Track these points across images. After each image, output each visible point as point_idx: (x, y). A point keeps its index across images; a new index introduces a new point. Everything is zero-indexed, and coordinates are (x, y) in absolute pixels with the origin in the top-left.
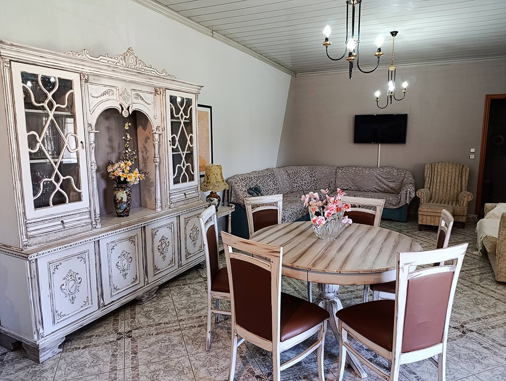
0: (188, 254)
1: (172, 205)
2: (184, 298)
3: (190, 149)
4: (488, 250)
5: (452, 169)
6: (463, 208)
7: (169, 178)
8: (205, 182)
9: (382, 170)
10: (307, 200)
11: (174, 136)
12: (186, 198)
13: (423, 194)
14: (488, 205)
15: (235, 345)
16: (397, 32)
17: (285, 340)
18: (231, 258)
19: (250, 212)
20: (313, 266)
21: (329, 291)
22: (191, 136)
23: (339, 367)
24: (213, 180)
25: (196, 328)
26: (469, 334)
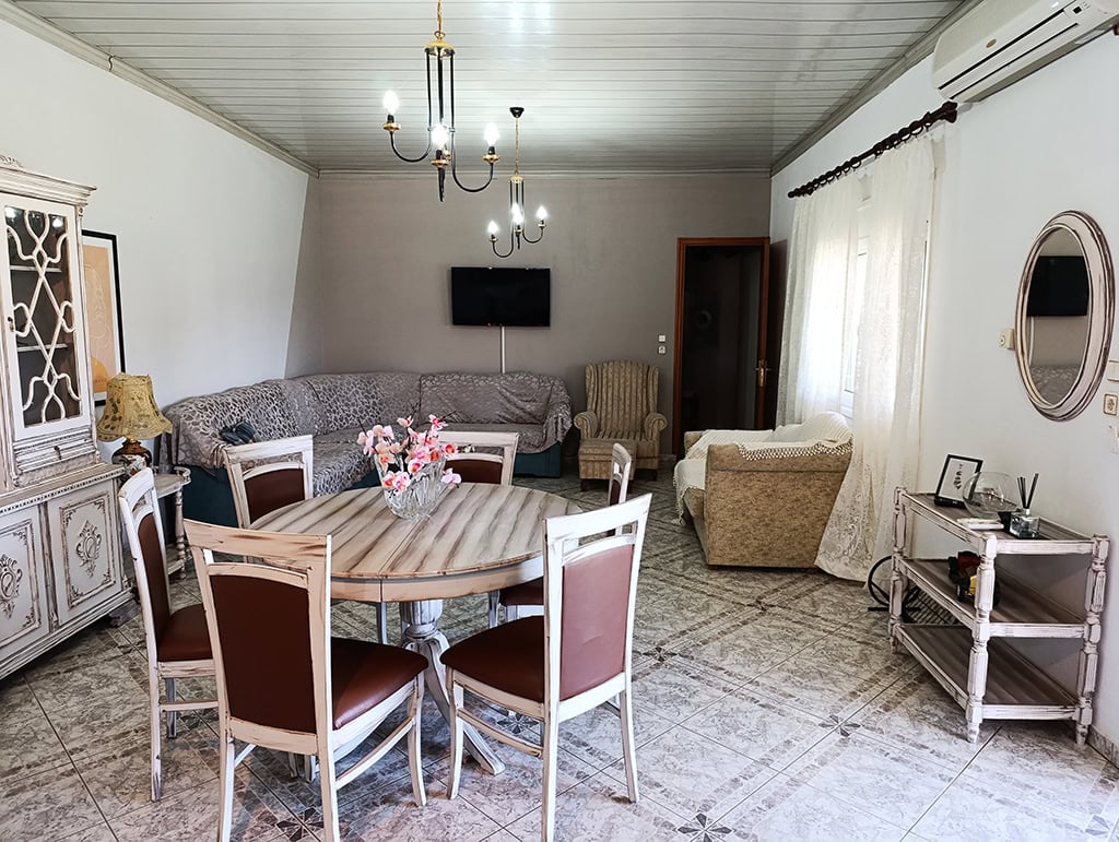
0: (74, 597)
1: (21, 479)
2: (75, 699)
3: (67, 338)
4: (692, 513)
5: (631, 373)
6: (651, 443)
7: (11, 412)
8: (107, 417)
9: (510, 379)
10: (370, 442)
11: (21, 307)
12: (60, 458)
13: (585, 421)
14: (689, 434)
15: (231, 762)
16: (521, 110)
17: (343, 725)
18: (211, 577)
19: (238, 479)
20: (392, 570)
21: (424, 621)
22: (67, 307)
23: (451, 767)
24: (129, 411)
25: (118, 760)
26: (669, 660)
